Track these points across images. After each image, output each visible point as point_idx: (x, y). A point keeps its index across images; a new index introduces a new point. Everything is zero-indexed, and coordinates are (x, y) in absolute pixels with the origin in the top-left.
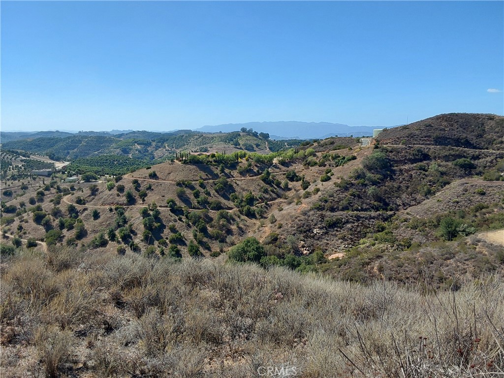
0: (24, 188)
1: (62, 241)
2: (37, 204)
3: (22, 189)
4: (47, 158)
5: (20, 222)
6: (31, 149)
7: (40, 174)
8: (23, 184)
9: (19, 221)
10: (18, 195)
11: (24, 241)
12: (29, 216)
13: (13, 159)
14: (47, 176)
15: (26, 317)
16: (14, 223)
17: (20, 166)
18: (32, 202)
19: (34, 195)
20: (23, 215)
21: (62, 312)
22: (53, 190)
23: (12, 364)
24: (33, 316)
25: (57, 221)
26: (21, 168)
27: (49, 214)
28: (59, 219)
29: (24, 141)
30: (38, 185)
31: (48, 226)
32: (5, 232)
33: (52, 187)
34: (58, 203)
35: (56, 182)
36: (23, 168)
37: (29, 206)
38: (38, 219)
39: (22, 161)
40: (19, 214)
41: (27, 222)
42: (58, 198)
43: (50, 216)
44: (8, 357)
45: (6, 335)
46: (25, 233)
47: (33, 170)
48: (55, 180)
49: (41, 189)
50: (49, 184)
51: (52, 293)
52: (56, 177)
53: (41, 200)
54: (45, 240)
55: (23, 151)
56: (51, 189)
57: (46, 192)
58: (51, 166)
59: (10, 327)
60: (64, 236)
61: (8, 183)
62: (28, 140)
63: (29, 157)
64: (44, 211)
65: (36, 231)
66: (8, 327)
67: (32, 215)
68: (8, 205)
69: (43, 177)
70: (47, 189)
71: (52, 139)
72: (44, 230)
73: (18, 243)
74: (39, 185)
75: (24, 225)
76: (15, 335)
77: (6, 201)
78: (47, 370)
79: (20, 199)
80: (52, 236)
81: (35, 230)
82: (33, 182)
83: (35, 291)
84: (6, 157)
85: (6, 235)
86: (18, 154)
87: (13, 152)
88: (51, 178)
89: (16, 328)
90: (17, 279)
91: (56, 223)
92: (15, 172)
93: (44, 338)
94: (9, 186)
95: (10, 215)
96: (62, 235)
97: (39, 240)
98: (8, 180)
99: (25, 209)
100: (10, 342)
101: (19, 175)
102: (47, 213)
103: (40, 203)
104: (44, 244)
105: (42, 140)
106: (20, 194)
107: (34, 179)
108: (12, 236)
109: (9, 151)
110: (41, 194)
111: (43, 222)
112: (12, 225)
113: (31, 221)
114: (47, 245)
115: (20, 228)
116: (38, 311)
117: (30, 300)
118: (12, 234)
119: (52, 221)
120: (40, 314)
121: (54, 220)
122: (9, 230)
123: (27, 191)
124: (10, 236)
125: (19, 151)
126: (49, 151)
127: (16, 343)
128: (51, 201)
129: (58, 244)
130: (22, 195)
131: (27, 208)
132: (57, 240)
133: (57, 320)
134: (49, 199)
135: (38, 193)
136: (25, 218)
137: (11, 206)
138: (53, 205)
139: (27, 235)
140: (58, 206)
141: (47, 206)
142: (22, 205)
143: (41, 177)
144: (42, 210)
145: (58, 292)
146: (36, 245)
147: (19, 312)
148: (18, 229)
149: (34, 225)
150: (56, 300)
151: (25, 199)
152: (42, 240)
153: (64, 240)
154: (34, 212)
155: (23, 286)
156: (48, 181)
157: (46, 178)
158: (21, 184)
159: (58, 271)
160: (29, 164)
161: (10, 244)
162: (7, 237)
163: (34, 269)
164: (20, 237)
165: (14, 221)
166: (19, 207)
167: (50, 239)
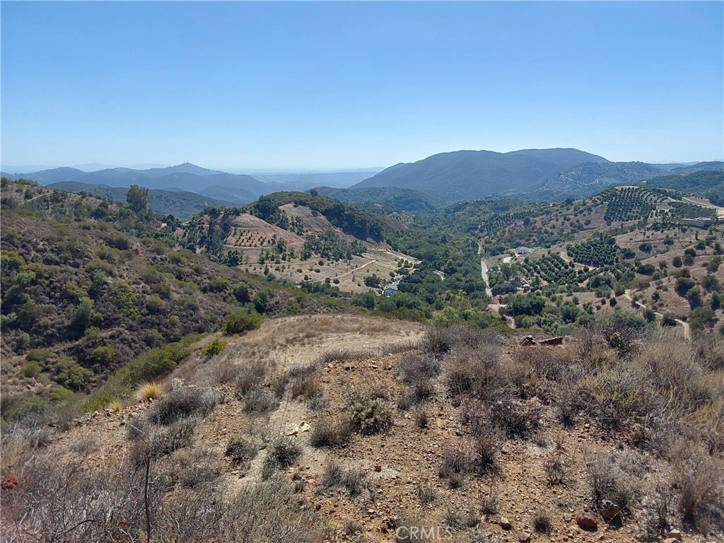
0: (669, 242)
1: (712, 326)
2: (683, 267)
3: (665, 243)
4: (706, 202)
5: (657, 289)
6: (685, 187)
7: (693, 224)
8: (667, 236)
9: (656, 286)
10: (659, 252)
11: (659, 315)
12: (670, 282)
13: (659, 201)
14: (702, 228)
15: (661, 420)
16: (649, 288)
17: (666, 211)
18: (677, 263)
19: (681, 253)
20: (662, 280)
21: (713, 430)
22: (709, 250)
23: (637, 473)
24: (670, 420)
25: (709, 296)
26: (667, 214)
27: (698, 284)
28: (713, 292)
29: (676, 176)
30: (687, 239)
31: (695, 301)
32: (636, 299)
33: (708, 244)
34: (715, 269)
35: (714, 238)
36: (670, 214)
37: (671, 268)
38: (682, 288)
39: (670, 204)
40: (656, 278)
41: (666, 290)
42: (716, 262)
43: (700, 286)
44: (633, 463)
45: (633, 433)
46: (661, 305)
47: (683, 217)
48: (714, 235)
49: (692, 247)
50: (704, 239)
51: (701, 398)
52: (717, 231)
53: (690, 262)
54: (688, 320)
55: (674, 191)
56: (707, 247)
57: (699, 252)
58: (711, 213)
59: (639, 425)
60: (717, 320)
61: (648, 233)
62: (682, 174)
63: (680, 199)
64: (691, 279)
65: (678, 305)
66: (637, 424)
67: (674, 281)
68: (644, 263)
69: (697, 229)
70: (701, 247)
71: (718, 174)
72: (689, 306)
73: (650, 317)
74: (690, 239)
75: (661, 293)
76: (643, 438)
77: (643, 257)
78: (682, 502)
79: (660, 257)
80: (699, 316)
81: (676, 302)
82: (681, 235)
83: (676, 388)
84: (650, 198)
85: (637, 302)
86: (666, 194)
87: (659, 191)
88: (708, 231)
89: (647, 429)
90: (654, 365)
91: (707, 298)
92: (659, 219)
93: (683, 456)
94: (648, 237)
95: (645, 278)
96: (713, 318)
97: (680, 319)
98: (648, 229)
99: (665, 271)
100: (636, 444)
101: (664, 224)
102: (696, 282)
103: (688, 267)
104: (686, 325)
105: (704, 174)
106: (662, 250)
107: (684, 231)
108: (644, 306)
109: (654, 190)
110: (691, 254)
111: (689, 293)
112: (645, 291)
113: (672, 290)
114: (690, 327)
115: (656, 297)
116: (678, 417)
117: (668, 397)
118: (644, 302)
119: (701, 294)
120: (681, 421)
121: (705, 294)
122: (641, 297)
123: (671, 247)
124: (641, 305)
125: (667, 190)
126: (710, 191)
127: (643, 448)
128: (705, 265)
129: (707, 330)
130: (664, 252)
131: (668, 271)
132: (705, 322)
133: (703, 437)
134: (701, 263)
135: (687, 252)
136: (664, 284)
137: (648, 265)
138: (707, 271)
139: (664, 308)
140: (713, 274)
141: (697, 271)
142: (663, 265)
143: (694, 228)
144: (689, 276)
145: (709, 398)
146: (674, 324)
147: (652, 409)
148: (653, 298)
149: (675, 295)
150: (705, 409)
151: (668, 258)
152: (684, 319)
153: (716, 325)
154: (677, 277)
155: (661, 376)
156: (703, 236)
157: (701, 231)
158: (664, 236)
159: (711, 368)
160: (680, 210)
161: (640, 316)
162: (638, 306)
163: (677, 357)
164: (655, 308)
165: (649, 286)
166: (658, 268)
167: (695, 319)
